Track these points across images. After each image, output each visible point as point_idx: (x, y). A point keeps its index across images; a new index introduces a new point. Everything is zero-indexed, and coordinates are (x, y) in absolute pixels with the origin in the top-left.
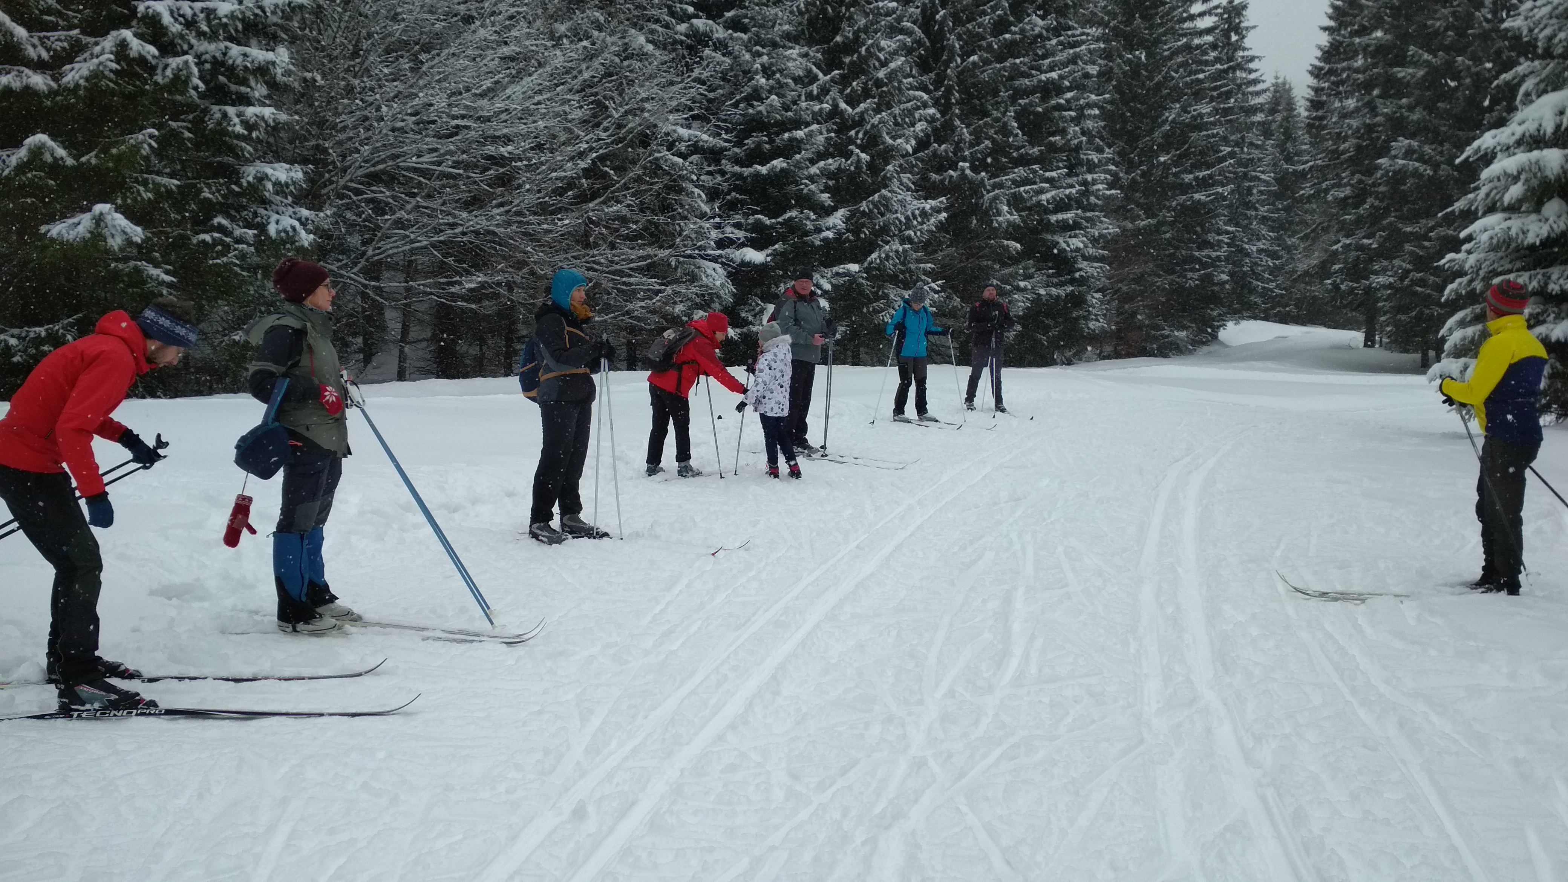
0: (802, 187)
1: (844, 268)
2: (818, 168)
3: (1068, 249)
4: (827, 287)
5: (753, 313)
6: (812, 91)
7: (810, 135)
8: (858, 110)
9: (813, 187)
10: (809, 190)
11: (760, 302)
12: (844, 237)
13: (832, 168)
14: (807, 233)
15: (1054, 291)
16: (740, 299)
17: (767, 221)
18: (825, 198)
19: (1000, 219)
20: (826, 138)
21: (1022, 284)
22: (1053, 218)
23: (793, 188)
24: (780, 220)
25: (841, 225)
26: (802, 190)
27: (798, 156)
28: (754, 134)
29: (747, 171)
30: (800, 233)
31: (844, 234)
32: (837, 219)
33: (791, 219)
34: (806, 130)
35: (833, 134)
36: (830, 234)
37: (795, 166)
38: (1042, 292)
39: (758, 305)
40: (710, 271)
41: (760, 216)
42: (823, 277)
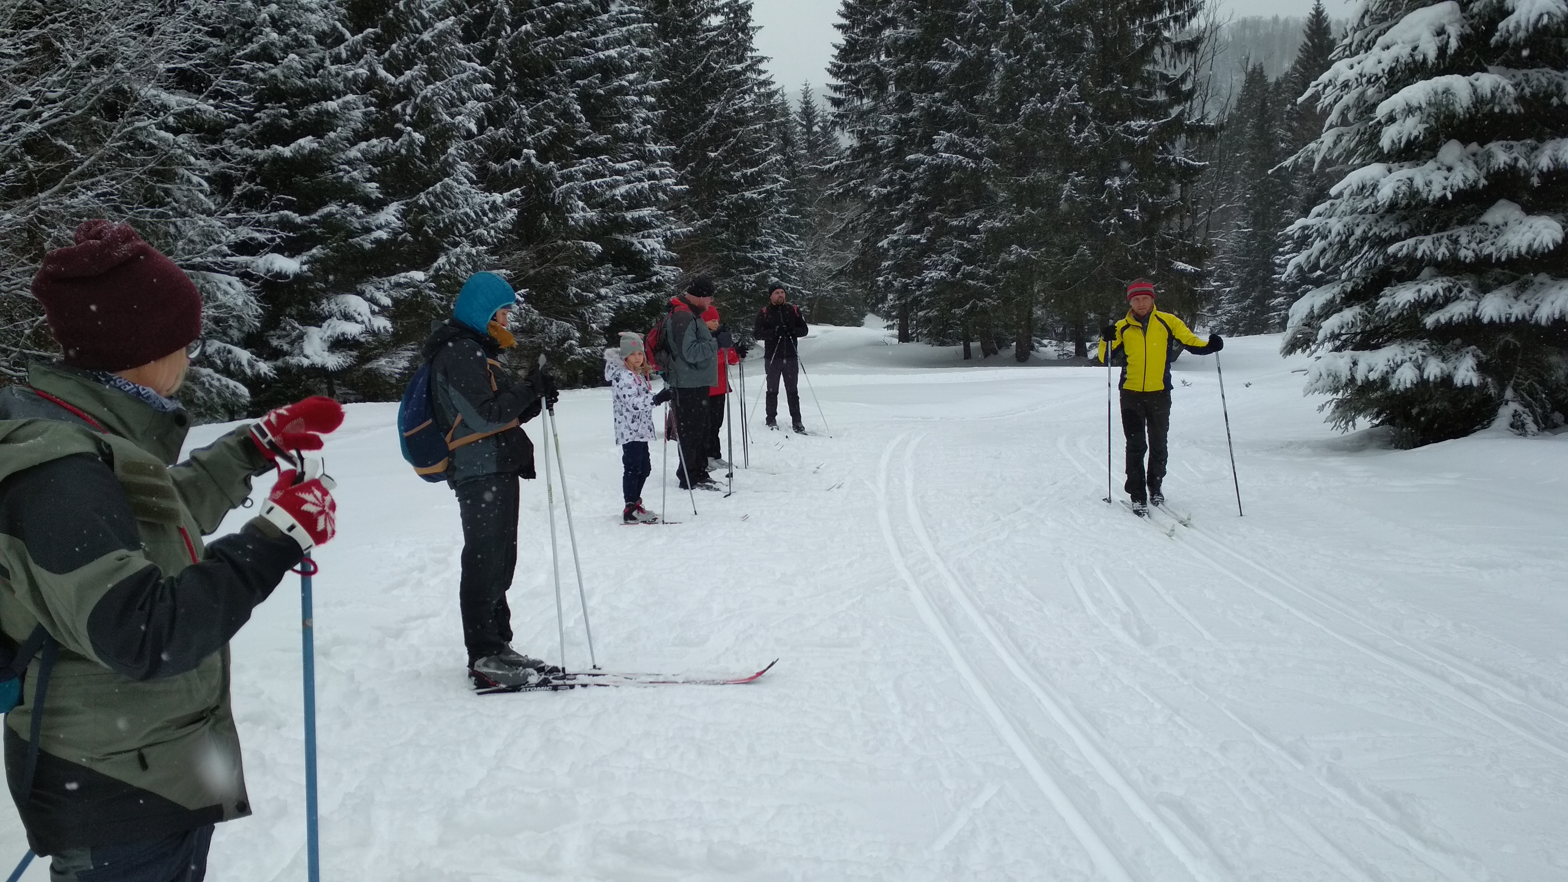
0: (341, 174)
1: (405, 277)
2: (359, 151)
3: (645, 250)
4: (387, 301)
5: (288, 340)
6: (340, 54)
7: (346, 106)
8: (401, 79)
9: (355, 174)
10: (351, 178)
11: (297, 325)
12: (400, 238)
13: (377, 150)
14: (352, 234)
15: (635, 298)
16: (271, 321)
17: (298, 219)
18: (372, 188)
19: (576, 216)
20: (365, 114)
21: (603, 291)
22: (629, 216)
23: (329, 175)
24: (314, 216)
25: (397, 224)
26: (342, 177)
27: (332, 135)
28: (269, 105)
29: (262, 154)
30: (343, 234)
31: (401, 234)
32: (390, 214)
33: (330, 215)
34: (340, 101)
35: (373, 109)
36: (383, 235)
37: (328, 147)
38: (624, 299)
39: (294, 328)
40: (224, 286)
41: (286, 212)
42: (378, 289)
